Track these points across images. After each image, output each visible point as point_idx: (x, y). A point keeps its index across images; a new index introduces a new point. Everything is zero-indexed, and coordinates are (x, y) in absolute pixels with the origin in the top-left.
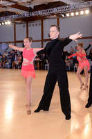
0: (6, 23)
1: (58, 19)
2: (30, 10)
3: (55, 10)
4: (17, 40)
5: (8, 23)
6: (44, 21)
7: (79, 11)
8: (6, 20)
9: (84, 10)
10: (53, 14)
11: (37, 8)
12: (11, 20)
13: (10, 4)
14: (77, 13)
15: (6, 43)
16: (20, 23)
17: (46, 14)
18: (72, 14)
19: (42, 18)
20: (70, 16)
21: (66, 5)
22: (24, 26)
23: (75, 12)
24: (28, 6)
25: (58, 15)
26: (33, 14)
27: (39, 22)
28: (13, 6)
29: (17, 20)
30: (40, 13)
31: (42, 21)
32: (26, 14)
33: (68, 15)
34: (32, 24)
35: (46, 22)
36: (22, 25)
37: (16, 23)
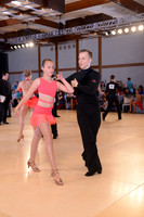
0: (27, 45)
1: (100, 38)
2: (60, 26)
3: (95, 26)
5: (30, 45)
6: (80, 42)
7: (130, 27)
8: (27, 40)
9: (137, 26)
10: (93, 32)
11: (70, 24)
12: (34, 41)
13: (33, 19)
14: (127, 30)
16: (46, 45)
17: (82, 31)
18: (120, 31)
19: (77, 38)
20: (117, 35)
21: (111, 18)
22: (52, 49)
23: (123, 29)
24: (57, 21)
25: (100, 33)
26: (65, 32)
27: (72, 43)
28: (36, 22)
29: (43, 40)
30: (74, 30)
31: (77, 42)
32: (55, 32)
33: (113, 33)
34: (62, 46)
35: (83, 44)
36: (50, 47)
37: (41, 45)
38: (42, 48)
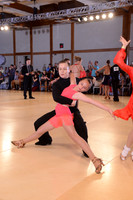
0: (2, 29)
1: (72, 24)
2: (34, 11)
3: (68, 12)
4: (17, 51)
5: (6, 28)
6: (54, 27)
7: (100, 14)
8: (2, 24)
9: (107, 13)
10: (66, 18)
11: (44, 9)
12: (9, 25)
13: (8, 3)
14: (98, 17)
15: (3, 55)
16: (21, 29)
17: (56, 17)
18: (91, 18)
19: (51, 23)
20: (89, 21)
21: (83, 5)
22: (27, 33)
23: (94, 15)
24: (32, 6)
25: (73, 19)
26: (39, 17)
27: (47, 28)
28: (11, 6)
29: (18, 24)
30: (48, 15)
31: (51, 27)
32: (29, 17)
33: (85, 19)
34: (37, 30)
35: (56, 28)
36: (24, 31)
37: (16, 29)
38: (17, 32)
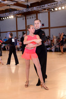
0: (10, 17)
1: (49, 12)
2: (27, 7)
3: (46, 6)
4: (18, 29)
5: (12, 17)
6: (38, 15)
8: (10, 15)
10: (45, 9)
11: (33, 5)
12: (14, 15)
13: (13, 3)
15: (11, 32)
16: (20, 17)
17: (39, 9)
18: (60, 8)
19: (37, 12)
20: (58, 10)
21: (55, 1)
22: (23, 19)
24: (26, 4)
25: (49, 10)
26: (30, 10)
27: (34, 16)
28: (15, 5)
29: (18, 14)
30: (35, 8)
32: (24, 10)
33: (56, 9)
34: (29, 17)
35: (40, 15)
36: (22, 18)
37: (17, 17)
38: (18, 19)
